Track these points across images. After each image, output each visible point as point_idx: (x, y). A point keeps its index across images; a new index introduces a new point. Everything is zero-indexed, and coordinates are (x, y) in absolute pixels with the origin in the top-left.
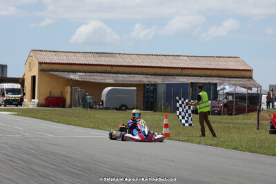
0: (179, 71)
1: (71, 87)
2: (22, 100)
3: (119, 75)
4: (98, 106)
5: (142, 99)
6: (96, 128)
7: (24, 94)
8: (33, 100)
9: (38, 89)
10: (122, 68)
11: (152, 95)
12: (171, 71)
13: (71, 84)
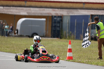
0: (81, 5)
3: (32, 9)
4: (13, 34)
5: (50, 28)
6: (12, 52)
10: (34, 3)
11: (58, 25)
12: (75, 5)
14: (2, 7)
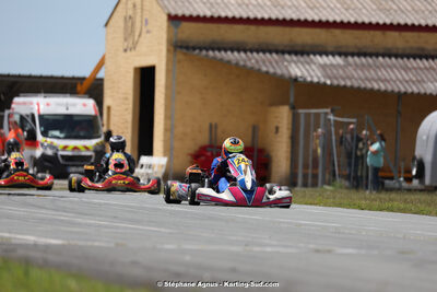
1: (293, 108)
8: (144, 160)
9: (168, 117)
13: (292, 100)
14: (338, 60)
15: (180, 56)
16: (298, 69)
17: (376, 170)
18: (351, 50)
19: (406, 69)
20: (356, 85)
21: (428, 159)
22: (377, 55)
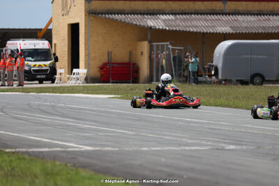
1: (150, 42)
2: (53, 70)
3: (240, 18)
7: (56, 59)
8: (75, 71)
9: (86, 49)
13: (149, 38)
14: (172, 17)
15: (92, 18)
16: (151, 22)
17: (194, 72)
18: (178, 12)
19: (206, 20)
20: (181, 29)
21: (220, 66)
22: (191, 14)
